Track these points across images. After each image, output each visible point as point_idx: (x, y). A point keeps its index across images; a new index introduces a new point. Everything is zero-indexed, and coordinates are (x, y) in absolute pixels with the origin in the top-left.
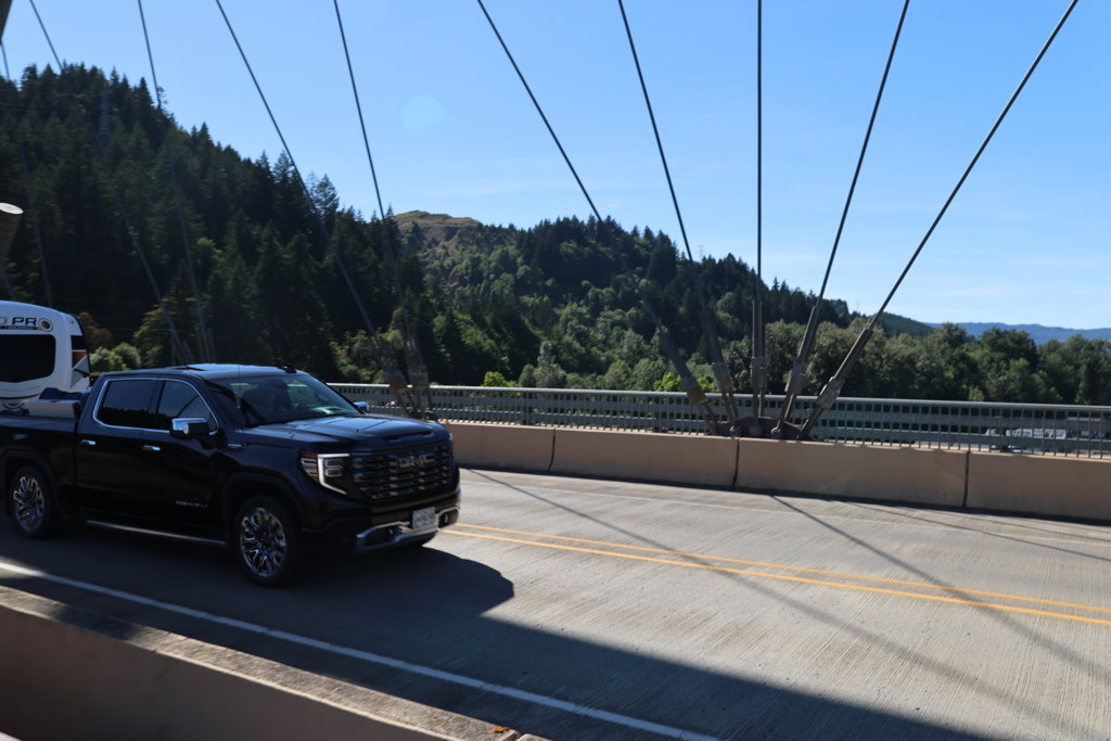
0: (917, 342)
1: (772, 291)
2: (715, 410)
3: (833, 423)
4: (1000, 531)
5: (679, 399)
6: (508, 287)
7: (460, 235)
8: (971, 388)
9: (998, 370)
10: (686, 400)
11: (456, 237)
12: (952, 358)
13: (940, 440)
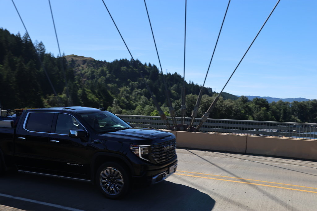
0: (233, 101)
1: (189, 84)
2: (169, 122)
3: (206, 127)
4: (256, 160)
5: (158, 118)
6: (103, 81)
7: (88, 63)
8: (249, 116)
9: (257, 111)
10: (160, 119)
11: (86, 64)
12: (244, 107)
13: (239, 132)
